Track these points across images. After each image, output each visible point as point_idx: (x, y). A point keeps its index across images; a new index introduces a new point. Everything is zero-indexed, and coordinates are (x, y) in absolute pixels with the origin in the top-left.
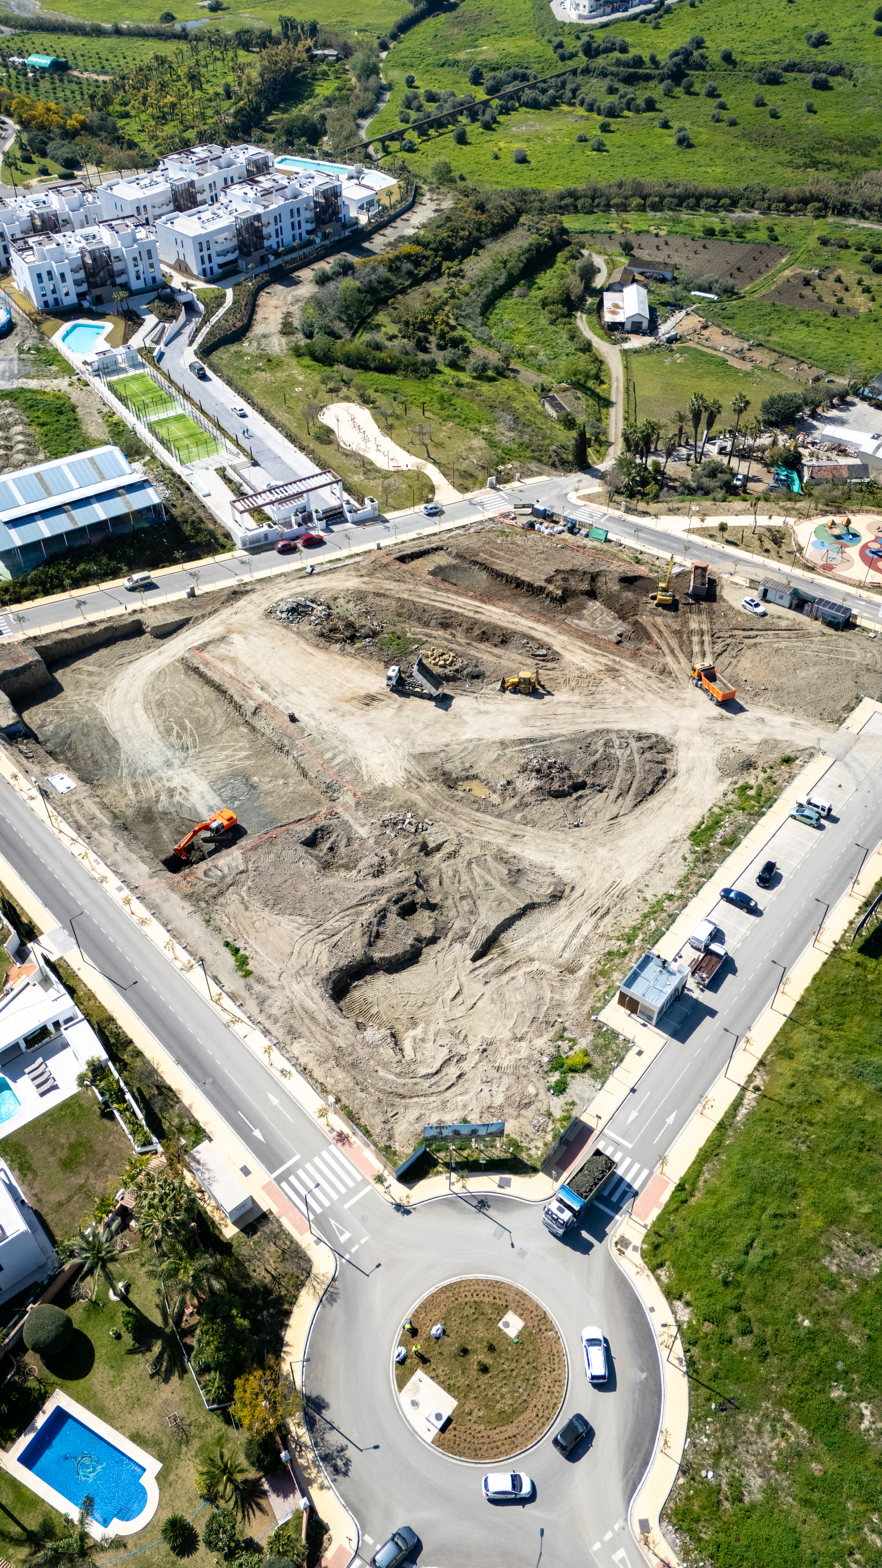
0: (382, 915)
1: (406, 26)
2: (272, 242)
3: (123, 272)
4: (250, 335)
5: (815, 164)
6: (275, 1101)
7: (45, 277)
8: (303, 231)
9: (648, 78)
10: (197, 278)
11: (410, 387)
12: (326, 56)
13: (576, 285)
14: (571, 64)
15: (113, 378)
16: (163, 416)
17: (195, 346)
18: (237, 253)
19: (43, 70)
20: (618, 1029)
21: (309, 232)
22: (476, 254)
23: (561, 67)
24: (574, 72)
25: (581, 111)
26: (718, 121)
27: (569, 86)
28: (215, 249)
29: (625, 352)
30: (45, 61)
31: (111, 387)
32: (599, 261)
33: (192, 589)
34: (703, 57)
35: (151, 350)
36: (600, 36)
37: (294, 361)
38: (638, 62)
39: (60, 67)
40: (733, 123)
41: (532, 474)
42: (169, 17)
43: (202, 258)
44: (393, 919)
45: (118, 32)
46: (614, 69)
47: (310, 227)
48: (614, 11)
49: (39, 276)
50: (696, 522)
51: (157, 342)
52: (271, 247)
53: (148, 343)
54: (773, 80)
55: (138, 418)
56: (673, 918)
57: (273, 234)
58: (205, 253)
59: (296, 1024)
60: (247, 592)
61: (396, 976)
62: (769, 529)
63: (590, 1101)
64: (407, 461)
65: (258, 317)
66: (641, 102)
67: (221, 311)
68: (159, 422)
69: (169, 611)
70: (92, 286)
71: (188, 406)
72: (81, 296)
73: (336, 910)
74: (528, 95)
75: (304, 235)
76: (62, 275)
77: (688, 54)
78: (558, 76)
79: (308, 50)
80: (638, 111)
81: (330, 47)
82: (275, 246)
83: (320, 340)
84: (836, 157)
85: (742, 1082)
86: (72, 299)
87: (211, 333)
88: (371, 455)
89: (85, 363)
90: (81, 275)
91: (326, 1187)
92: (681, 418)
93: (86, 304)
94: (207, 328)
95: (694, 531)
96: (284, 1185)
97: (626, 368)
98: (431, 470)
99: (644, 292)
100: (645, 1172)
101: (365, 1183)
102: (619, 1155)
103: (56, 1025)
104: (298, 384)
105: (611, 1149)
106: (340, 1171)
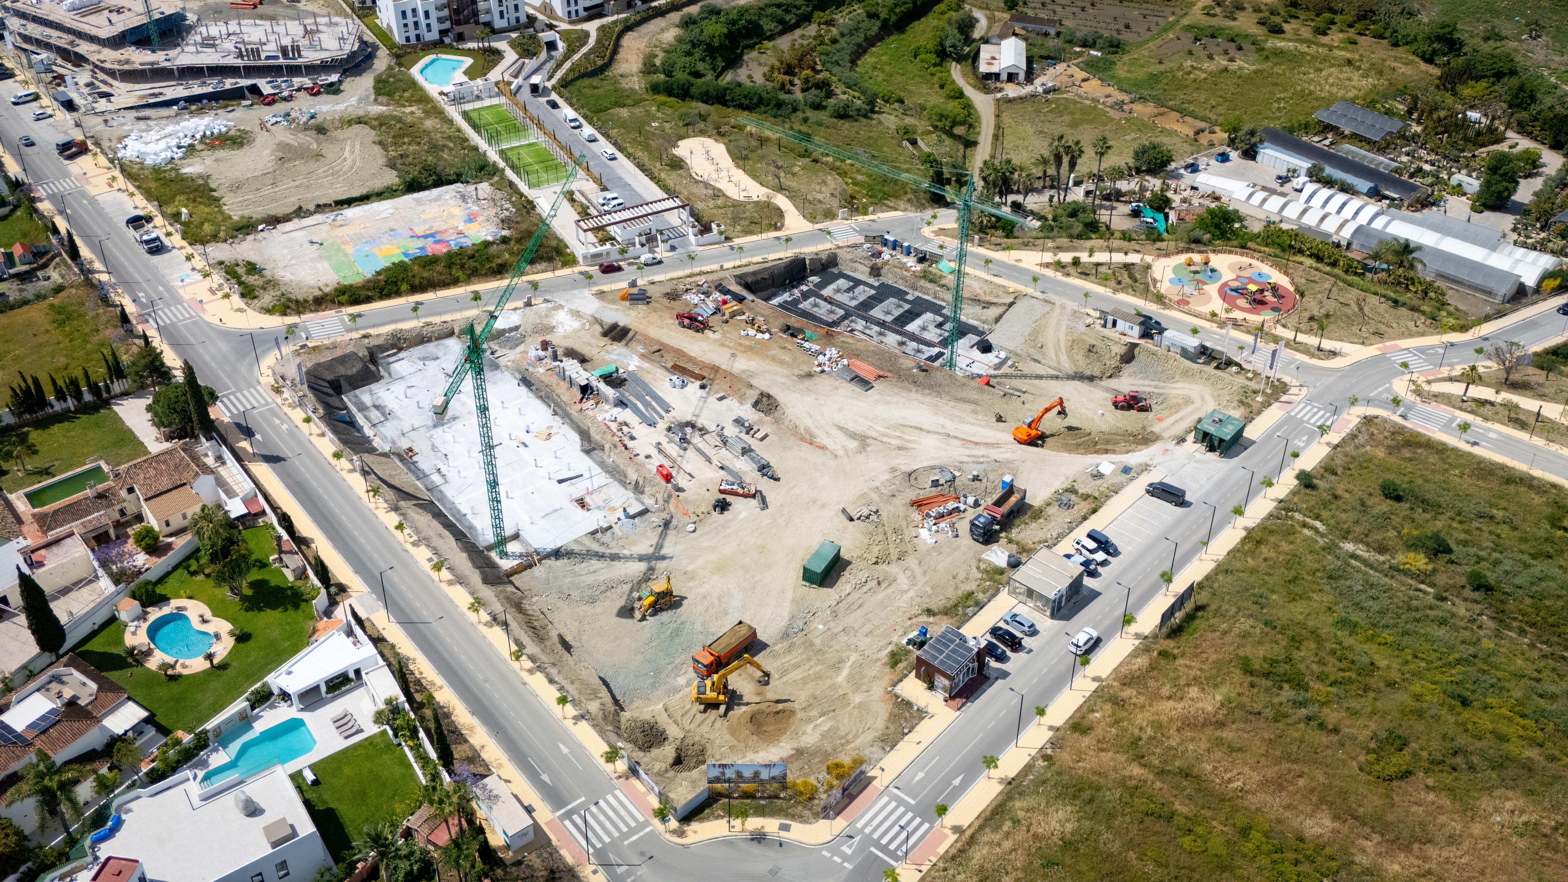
3: (487, 11)
4: (610, 72)
7: (409, 14)
10: (561, 20)
11: (768, 126)
13: (952, 35)
15: (469, 107)
16: (515, 143)
17: (554, 81)
20: (912, 700)
29: (998, 101)
31: (465, 115)
32: (979, 14)
33: (529, 299)
35: (509, 84)
37: (652, 99)
41: (887, 209)
43: (568, 2)
49: (404, 13)
50: (1049, 257)
53: (507, 77)
55: (490, 144)
56: (981, 606)
62: (1125, 265)
63: (879, 759)
64: (758, 192)
65: (620, 56)
68: (512, 149)
70: (455, 23)
71: (542, 135)
76: (426, 13)
83: (680, 77)
85: (1034, 752)
86: (434, 35)
87: (571, 69)
88: (723, 185)
89: (441, 93)
90: (446, 13)
91: (608, 825)
92: (1045, 162)
93: (447, 40)
94: (567, 65)
95: (1048, 265)
96: (567, 823)
97: (998, 116)
98: (781, 201)
99: (1022, 45)
100: (926, 826)
101: (646, 824)
102: (901, 809)
103: (358, 672)
104: (655, 119)
105: (894, 804)
106: (623, 812)
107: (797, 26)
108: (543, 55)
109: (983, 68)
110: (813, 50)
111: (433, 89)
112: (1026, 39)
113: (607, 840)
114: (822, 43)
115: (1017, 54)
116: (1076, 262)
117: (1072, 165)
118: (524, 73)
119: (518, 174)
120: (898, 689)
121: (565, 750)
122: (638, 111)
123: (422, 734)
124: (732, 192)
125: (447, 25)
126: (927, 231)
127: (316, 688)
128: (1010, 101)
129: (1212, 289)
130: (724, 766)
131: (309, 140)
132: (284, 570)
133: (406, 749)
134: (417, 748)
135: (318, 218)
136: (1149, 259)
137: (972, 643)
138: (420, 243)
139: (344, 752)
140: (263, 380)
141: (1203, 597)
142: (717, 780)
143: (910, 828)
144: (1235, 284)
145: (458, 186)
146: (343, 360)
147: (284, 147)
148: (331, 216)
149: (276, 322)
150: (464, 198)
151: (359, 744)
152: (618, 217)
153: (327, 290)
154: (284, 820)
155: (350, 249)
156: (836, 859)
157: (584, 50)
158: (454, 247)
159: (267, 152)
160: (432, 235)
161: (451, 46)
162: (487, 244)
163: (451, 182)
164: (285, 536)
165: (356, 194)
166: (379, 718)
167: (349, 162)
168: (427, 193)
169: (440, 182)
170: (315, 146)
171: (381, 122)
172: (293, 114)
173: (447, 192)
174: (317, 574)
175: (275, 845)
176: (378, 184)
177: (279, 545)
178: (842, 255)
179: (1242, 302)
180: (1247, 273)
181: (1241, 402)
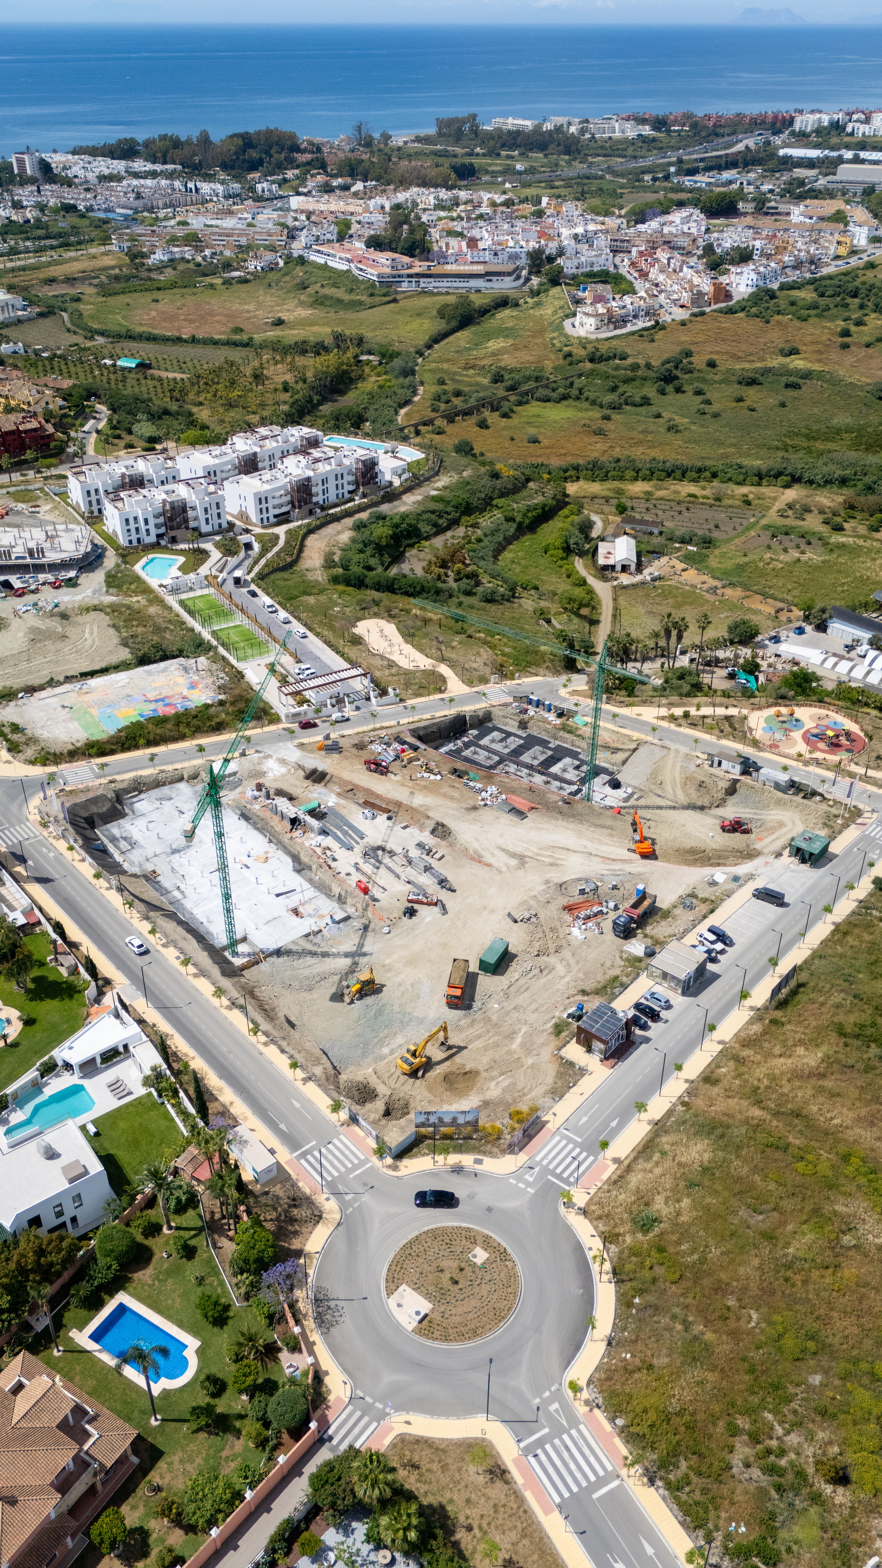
1: (439, 338)
3: (195, 519)
4: (298, 567)
9: (643, 379)
10: (256, 525)
11: (430, 608)
12: (370, 361)
13: (575, 534)
14: (578, 369)
15: (184, 597)
16: (224, 626)
17: (252, 575)
18: (289, 506)
19: (130, 370)
20: (576, 1061)
21: (350, 492)
22: (490, 511)
23: (569, 371)
24: (581, 375)
25: (586, 405)
26: (703, 413)
27: (576, 386)
28: (272, 503)
29: (615, 588)
30: (132, 363)
31: (182, 603)
32: (596, 518)
33: (244, 750)
34: (691, 363)
35: (216, 577)
36: (604, 348)
37: (333, 588)
38: (635, 367)
39: (144, 368)
40: (716, 415)
41: (530, 675)
42: (238, 330)
43: (261, 510)
45: (194, 341)
46: (615, 373)
47: (351, 488)
48: (615, 329)
49: (126, 520)
50: (664, 712)
51: (220, 571)
52: (318, 502)
53: (214, 572)
54: (752, 382)
55: (204, 626)
56: (625, 987)
57: (321, 493)
58: (264, 506)
62: (726, 717)
63: (551, 1107)
64: (424, 662)
65: (305, 554)
66: (637, 398)
67: (274, 551)
68: (221, 630)
70: (169, 528)
71: (245, 619)
72: (159, 536)
74: (541, 392)
75: (346, 494)
76: (146, 520)
77: (677, 361)
78: (567, 378)
79: (356, 356)
80: (635, 405)
81: (374, 354)
82: (321, 502)
83: (356, 572)
84: (803, 442)
85: (674, 1100)
86: (152, 539)
87: (266, 565)
88: (395, 657)
89: (161, 586)
90: (161, 520)
91: (336, 1163)
92: (656, 635)
93: (163, 543)
94: (263, 562)
95: (663, 718)
96: (303, 1161)
97: (615, 600)
98: (444, 669)
99: (633, 542)
100: (591, 1158)
101: (367, 1161)
102: (571, 1146)
103: (126, 1047)
104: (337, 605)
105: (564, 1142)
106: (347, 1152)
107: (448, 528)
108: (242, 554)
109: (601, 561)
110: (463, 547)
111: (153, 582)
112: (635, 538)
113: (336, 1174)
114: (469, 542)
115: (629, 550)
116: (686, 715)
117: (680, 638)
118: (227, 569)
119: (228, 650)
120: (563, 1053)
121: (297, 1105)
122: (323, 598)
123: (182, 1094)
124: (404, 663)
125: (162, 530)
126: (563, 692)
127: (93, 1060)
128: (625, 587)
129: (797, 735)
130: (428, 1113)
131: (55, 624)
132: (60, 968)
133: (169, 1107)
134: (178, 1106)
135: (67, 687)
136: (745, 712)
137: (621, 1015)
138: (153, 706)
139: (118, 1110)
140: (31, 817)
141: (803, 977)
142: (423, 1125)
143: (581, 1158)
144: (815, 731)
145: (181, 660)
146: (95, 801)
147: (33, 630)
148: (78, 685)
149: (38, 771)
150: (186, 669)
151: (130, 1104)
152: (312, 683)
153: (78, 745)
154: (77, 1161)
155: (95, 712)
156: (521, 1185)
157: (276, 549)
158: (180, 709)
159: (21, 634)
160: (162, 700)
161: (166, 547)
162: (207, 706)
163: (174, 657)
164: (60, 941)
165: (97, 667)
166: (147, 1082)
167: (89, 642)
168: (155, 666)
169: (165, 658)
170: (60, 629)
171: (113, 610)
172: (40, 604)
173: (172, 665)
174: (87, 970)
175: (71, 1181)
176: (114, 659)
177: (55, 947)
178: (496, 712)
179: (822, 745)
180: (825, 722)
181: (825, 824)
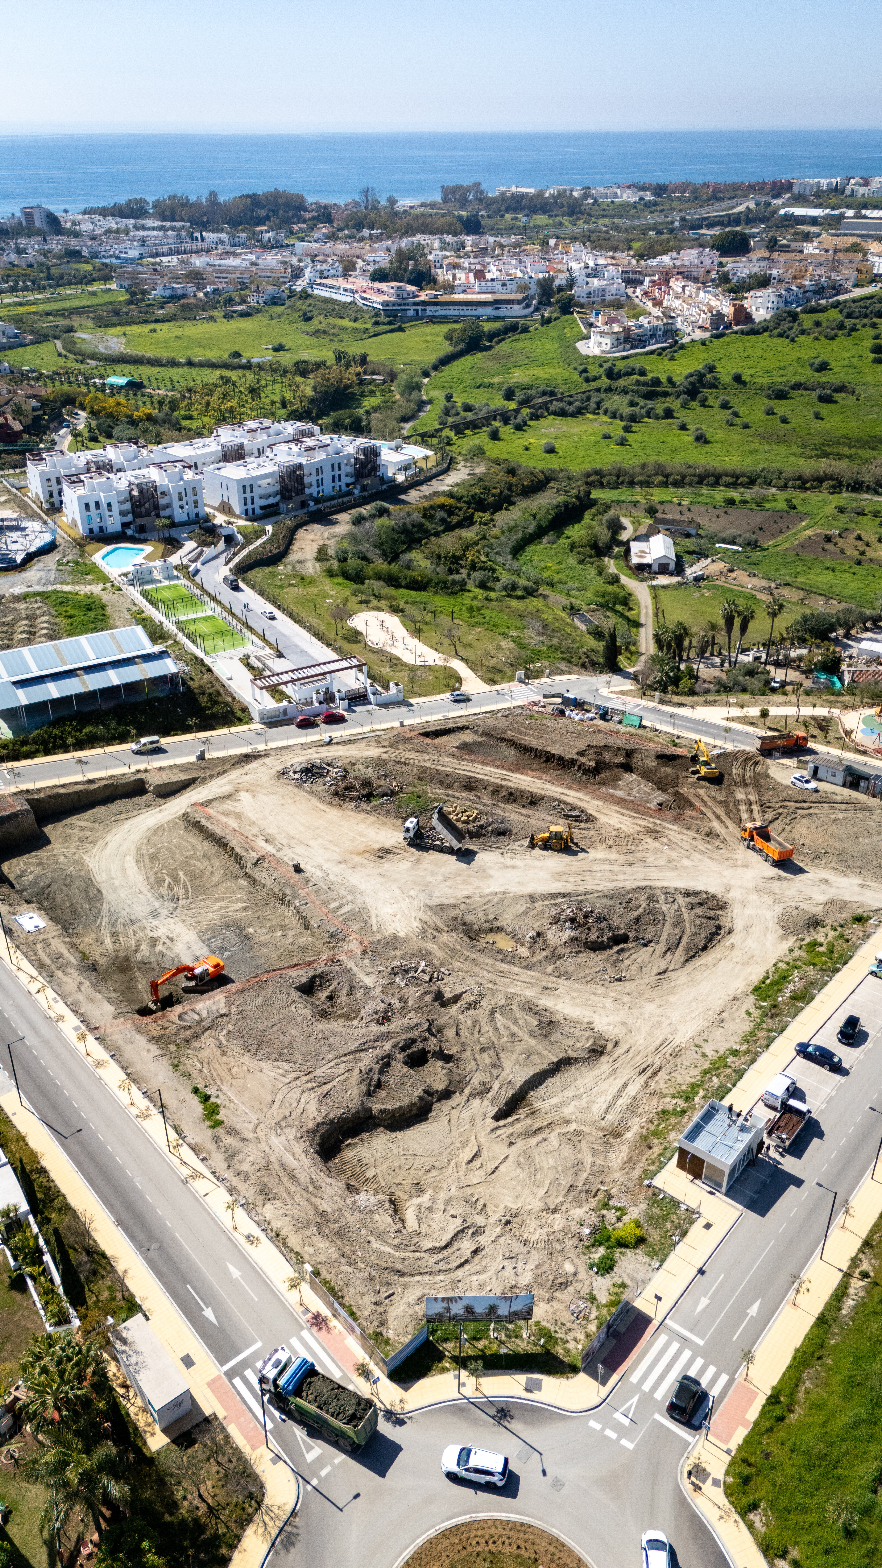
0: (386, 1062)
1: (446, 361)
2: (313, 491)
3: (168, 506)
4: (285, 560)
5: (826, 455)
6: (235, 1273)
7: (92, 506)
8: (343, 483)
9: (666, 394)
10: (239, 517)
11: (440, 601)
12: (374, 380)
13: (604, 534)
14: (595, 385)
15: (148, 587)
16: (192, 616)
17: (231, 565)
18: (279, 497)
19: (121, 387)
20: (679, 1197)
21: (348, 485)
22: (507, 509)
23: (585, 387)
24: (598, 390)
25: (605, 418)
26: (731, 425)
27: (594, 399)
28: (257, 492)
29: (654, 588)
30: (122, 381)
31: (145, 594)
32: (625, 521)
33: (203, 752)
34: (715, 378)
35: (187, 567)
36: (621, 366)
37: (327, 580)
38: (657, 382)
39: (135, 386)
40: (746, 426)
41: (562, 673)
42: (237, 355)
43: (245, 499)
44: (399, 1068)
45: (190, 364)
46: (635, 388)
47: (349, 480)
48: (632, 348)
49: (87, 506)
50: (736, 712)
51: (194, 561)
52: (311, 495)
53: (185, 561)
54: (781, 395)
55: (167, 617)
56: (740, 1074)
57: (315, 484)
58: (248, 495)
59: (272, 1183)
60: (260, 756)
61: (399, 1134)
62: (813, 718)
63: (645, 1282)
64: (433, 657)
65: (295, 547)
66: (660, 411)
67: (259, 542)
68: (188, 621)
69: (175, 771)
70: (136, 515)
71: (218, 609)
72: (125, 525)
73: (331, 1057)
74: (556, 406)
75: (344, 488)
76: (109, 505)
77: (701, 376)
78: (583, 393)
79: (358, 374)
80: (657, 417)
81: (378, 374)
82: (315, 495)
83: (353, 563)
84: (845, 450)
85: (845, 1266)
86: (117, 527)
87: (249, 555)
88: (398, 651)
89: (120, 574)
90: (127, 506)
92: (716, 627)
93: (129, 532)
94: (245, 552)
95: (732, 719)
96: (237, 1382)
98: (458, 665)
99: (670, 540)
100: (724, 1378)
102: (687, 1354)
104: (329, 597)
105: (675, 1346)
108: (222, 545)
109: (635, 560)
110: (476, 543)
112: (671, 537)
115: (667, 548)
116: (764, 715)
118: (202, 559)
119: (194, 641)
120: (658, 1182)
122: (312, 590)
124: (408, 658)
125: (129, 518)
126: (604, 692)
128: (663, 588)
130: (448, 1299)
134: (41, 1277)
136: (835, 711)
142: (440, 1318)
156: (610, 1433)
157: (261, 541)
161: (132, 537)
